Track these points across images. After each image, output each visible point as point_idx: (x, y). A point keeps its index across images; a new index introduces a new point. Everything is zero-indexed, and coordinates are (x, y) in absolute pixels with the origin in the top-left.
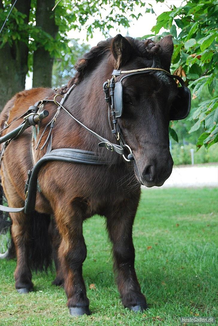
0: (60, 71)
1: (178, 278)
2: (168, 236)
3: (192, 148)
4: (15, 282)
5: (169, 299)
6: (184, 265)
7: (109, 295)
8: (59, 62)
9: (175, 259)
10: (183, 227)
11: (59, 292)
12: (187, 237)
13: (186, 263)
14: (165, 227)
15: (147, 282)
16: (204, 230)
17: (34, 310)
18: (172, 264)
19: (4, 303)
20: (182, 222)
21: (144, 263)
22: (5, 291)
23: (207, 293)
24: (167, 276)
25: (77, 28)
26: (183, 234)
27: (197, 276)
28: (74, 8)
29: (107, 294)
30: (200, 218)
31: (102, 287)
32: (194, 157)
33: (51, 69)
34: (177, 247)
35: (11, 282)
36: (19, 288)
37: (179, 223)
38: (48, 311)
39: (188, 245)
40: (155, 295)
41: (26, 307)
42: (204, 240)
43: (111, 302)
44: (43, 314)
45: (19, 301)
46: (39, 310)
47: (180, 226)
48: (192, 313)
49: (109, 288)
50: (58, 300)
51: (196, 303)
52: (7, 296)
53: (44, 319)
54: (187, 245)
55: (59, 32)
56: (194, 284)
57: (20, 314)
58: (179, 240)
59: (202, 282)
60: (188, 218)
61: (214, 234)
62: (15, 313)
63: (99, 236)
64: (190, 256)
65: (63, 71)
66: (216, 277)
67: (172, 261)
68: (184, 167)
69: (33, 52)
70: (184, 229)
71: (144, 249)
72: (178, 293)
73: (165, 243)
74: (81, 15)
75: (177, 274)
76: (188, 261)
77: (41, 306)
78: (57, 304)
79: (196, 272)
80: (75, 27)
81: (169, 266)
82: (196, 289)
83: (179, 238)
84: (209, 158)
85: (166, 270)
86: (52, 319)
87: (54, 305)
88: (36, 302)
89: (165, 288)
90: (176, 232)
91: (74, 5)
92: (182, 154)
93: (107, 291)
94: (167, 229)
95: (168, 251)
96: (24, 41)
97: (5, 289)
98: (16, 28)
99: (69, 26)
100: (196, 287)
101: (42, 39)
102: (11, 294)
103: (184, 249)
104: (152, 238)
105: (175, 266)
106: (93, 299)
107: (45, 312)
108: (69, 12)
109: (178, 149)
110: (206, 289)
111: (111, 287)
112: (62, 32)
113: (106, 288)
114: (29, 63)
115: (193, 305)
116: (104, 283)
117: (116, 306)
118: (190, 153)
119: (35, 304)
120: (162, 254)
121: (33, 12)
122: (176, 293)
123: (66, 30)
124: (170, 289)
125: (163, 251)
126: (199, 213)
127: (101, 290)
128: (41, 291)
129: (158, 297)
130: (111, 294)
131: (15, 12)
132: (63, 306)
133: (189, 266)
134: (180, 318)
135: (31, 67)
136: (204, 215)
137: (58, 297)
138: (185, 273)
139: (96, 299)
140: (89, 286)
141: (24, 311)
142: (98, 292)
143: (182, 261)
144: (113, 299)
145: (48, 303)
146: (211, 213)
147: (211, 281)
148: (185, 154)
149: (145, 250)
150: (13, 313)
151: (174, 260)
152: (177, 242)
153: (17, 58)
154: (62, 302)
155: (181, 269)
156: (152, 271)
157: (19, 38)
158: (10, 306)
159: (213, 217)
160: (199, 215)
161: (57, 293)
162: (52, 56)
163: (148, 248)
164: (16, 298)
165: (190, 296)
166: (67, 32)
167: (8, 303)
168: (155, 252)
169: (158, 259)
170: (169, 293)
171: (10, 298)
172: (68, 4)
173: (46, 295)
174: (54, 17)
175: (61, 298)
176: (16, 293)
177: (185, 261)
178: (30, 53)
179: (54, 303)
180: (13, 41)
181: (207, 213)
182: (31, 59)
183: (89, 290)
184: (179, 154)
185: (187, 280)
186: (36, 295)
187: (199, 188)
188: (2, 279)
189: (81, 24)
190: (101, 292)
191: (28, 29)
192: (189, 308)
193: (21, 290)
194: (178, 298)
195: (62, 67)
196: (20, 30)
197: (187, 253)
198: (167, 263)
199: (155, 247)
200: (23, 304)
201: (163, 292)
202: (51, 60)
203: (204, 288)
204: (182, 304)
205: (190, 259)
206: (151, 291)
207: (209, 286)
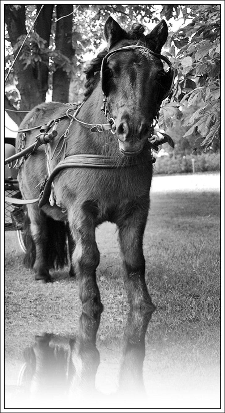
0: (76, 89)
1: (178, 272)
2: (170, 236)
3: (193, 158)
4: (34, 274)
5: (169, 290)
6: (183, 261)
7: (117, 286)
8: (76, 81)
9: (175, 255)
10: (184, 227)
11: (73, 283)
12: (187, 236)
13: (185, 259)
14: (168, 227)
15: (150, 275)
16: (202, 231)
17: (51, 298)
18: (173, 260)
19: (25, 291)
20: (183, 223)
21: (148, 258)
22: (26, 282)
23: (203, 285)
24: (169, 270)
25: (91, 52)
26: (183, 233)
27: (194, 270)
28: (89, 33)
29: (115, 285)
30: (199, 219)
31: (111, 279)
32: (195, 166)
33: (68, 88)
34: (178, 245)
35: (32, 273)
36: (38, 279)
37: (180, 224)
38: (63, 299)
39: (188, 243)
40: (157, 286)
41: (44, 295)
42: (202, 239)
43: (119, 292)
44: (59, 302)
45: (38, 290)
46: (56, 298)
47: (181, 227)
48: (189, 302)
49: (117, 280)
50: (72, 290)
51: (193, 294)
52: (27, 286)
53: (59, 306)
54: (186, 244)
55: (76, 55)
56: (191, 278)
57: (39, 302)
58: (179, 239)
59: (199, 276)
60: (188, 220)
61: (210, 234)
62: (34, 301)
63: (109, 234)
64: (189, 253)
65: (79, 89)
66: (211, 272)
67: (173, 257)
68: (186, 175)
69: (53, 72)
70: (184, 229)
71: (148, 247)
72: (178, 285)
73: (167, 241)
74: (96, 40)
75: (177, 268)
76: (187, 257)
77: (57, 295)
78: (71, 294)
79: (194, 267)
80: (90, 50)
81: (170, 262)
82: (194, 281)
83: (179, 237)
84: (208, 167)
85: (167, 265)
86: (67, 306)
87: (68, 294)
88: (53, 291)
89: (166, 280)
90: (177, 232)
91: (89, 31)
92: (184, 163)
93: (115, 282)
94: (170, 229)
95: (170, 249)
96: (44, 63)
97: (26, 279)
98: (38, 51)
99: (85, 49)
100: (193, 280)
101: (60, 61)
102: (31, 284)
103: (184, 247)
104: (156, 237)
105: (175, 261)
106: (102, 289)
107: (61, 300)
108: (84, 37)
109: (180, 158)
110: (202, 281)
111: (119, 279)
112: (78, 55)
113: (115, 280)
114: (49, 82)
115: (190, 295)
116: (112, 275)
117: (122, 296)
118: (191, 162)
119: (52, 293)
120: (164, 251)
121: (53, 38)
122: (175, 285)
123: (82, 53)
124: (170, 281)
125: (165, 249)
126: (198, 216)
127: (109, 281)
128: (57, 282)
129: (160, 288)
130: (118, 285)
131: (37, 37)
132: (76, 295)
133: (188, 262)
134: (178, 306)
135: (51, 86)
136: (202, 217)
137: (72, 287)
138: (184, 268)
139: (105, 289)
140: (99, 278)
141: (42, 299)
142: (107, 283)
143: (182, 257)
144: (120, 290)
145: (63, 293)
146: (208, 215)
147: (207, 275)
148: (187, 164)
149: (150, 248)
150: (33, 300)
151: (175, 257)
152: (178, 241)
153: (39, 78)
154: (76, 291)
155: (180, 265)
156: (155, 265)
157: (40, 60)
158: (30, 294)
159: (210, 219)
160: (198, 217)
161: (71, 284)
162: (69, 77)
163: (152, 245)
164: (35, 288)
165: (188, 287)
166: (82, 55)
167: (29, 292)
168: (158, 249)
169: (161, 255)
170: (170, 285)
171: (30, 288)
172: (84, 30)
173: (62, 286)
174: (71, 42)
175: (75, 288)
176: (36, 283)
177: (184, 257)
178: (49, 73)
179: (68, 292)
180: (36, 63)
181: (205, 216)
182: (51, 79)
183: (99, 282)
184: (181, 163)
185: (185, 274)
186: (53, 285)
187: (199, 193)
188: (24, 271)
189: (95, 48)
190: (110, 283)
191: (48, 53)
192: (186, 298)
193: (40, 281)
194: (177, 290)
195: (78, 86)
196: (41, 53)
197: (186, 251)
198: (169, 258)
199: (158, 245)
200: (42, 293)
201: (164, 284)
202: (68, 80)
203: (200, 281)
204: (181, 295)
205: (189, 255)
206: (154, 283)
207: (204, 279)
